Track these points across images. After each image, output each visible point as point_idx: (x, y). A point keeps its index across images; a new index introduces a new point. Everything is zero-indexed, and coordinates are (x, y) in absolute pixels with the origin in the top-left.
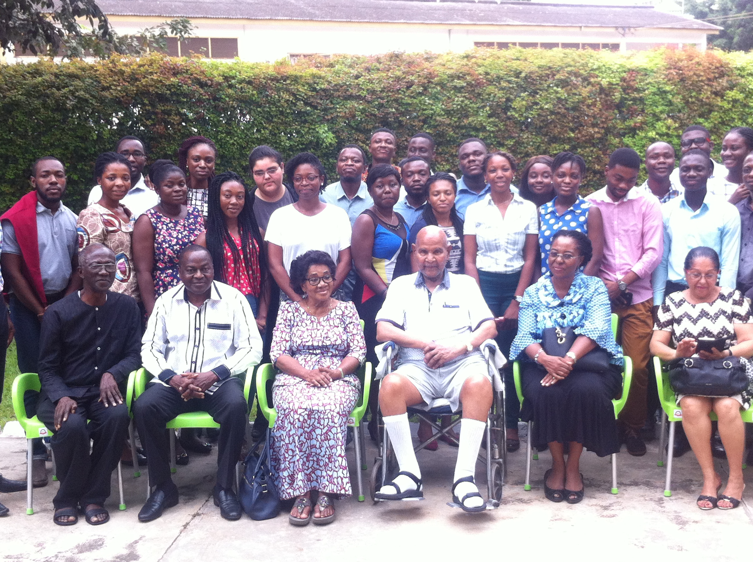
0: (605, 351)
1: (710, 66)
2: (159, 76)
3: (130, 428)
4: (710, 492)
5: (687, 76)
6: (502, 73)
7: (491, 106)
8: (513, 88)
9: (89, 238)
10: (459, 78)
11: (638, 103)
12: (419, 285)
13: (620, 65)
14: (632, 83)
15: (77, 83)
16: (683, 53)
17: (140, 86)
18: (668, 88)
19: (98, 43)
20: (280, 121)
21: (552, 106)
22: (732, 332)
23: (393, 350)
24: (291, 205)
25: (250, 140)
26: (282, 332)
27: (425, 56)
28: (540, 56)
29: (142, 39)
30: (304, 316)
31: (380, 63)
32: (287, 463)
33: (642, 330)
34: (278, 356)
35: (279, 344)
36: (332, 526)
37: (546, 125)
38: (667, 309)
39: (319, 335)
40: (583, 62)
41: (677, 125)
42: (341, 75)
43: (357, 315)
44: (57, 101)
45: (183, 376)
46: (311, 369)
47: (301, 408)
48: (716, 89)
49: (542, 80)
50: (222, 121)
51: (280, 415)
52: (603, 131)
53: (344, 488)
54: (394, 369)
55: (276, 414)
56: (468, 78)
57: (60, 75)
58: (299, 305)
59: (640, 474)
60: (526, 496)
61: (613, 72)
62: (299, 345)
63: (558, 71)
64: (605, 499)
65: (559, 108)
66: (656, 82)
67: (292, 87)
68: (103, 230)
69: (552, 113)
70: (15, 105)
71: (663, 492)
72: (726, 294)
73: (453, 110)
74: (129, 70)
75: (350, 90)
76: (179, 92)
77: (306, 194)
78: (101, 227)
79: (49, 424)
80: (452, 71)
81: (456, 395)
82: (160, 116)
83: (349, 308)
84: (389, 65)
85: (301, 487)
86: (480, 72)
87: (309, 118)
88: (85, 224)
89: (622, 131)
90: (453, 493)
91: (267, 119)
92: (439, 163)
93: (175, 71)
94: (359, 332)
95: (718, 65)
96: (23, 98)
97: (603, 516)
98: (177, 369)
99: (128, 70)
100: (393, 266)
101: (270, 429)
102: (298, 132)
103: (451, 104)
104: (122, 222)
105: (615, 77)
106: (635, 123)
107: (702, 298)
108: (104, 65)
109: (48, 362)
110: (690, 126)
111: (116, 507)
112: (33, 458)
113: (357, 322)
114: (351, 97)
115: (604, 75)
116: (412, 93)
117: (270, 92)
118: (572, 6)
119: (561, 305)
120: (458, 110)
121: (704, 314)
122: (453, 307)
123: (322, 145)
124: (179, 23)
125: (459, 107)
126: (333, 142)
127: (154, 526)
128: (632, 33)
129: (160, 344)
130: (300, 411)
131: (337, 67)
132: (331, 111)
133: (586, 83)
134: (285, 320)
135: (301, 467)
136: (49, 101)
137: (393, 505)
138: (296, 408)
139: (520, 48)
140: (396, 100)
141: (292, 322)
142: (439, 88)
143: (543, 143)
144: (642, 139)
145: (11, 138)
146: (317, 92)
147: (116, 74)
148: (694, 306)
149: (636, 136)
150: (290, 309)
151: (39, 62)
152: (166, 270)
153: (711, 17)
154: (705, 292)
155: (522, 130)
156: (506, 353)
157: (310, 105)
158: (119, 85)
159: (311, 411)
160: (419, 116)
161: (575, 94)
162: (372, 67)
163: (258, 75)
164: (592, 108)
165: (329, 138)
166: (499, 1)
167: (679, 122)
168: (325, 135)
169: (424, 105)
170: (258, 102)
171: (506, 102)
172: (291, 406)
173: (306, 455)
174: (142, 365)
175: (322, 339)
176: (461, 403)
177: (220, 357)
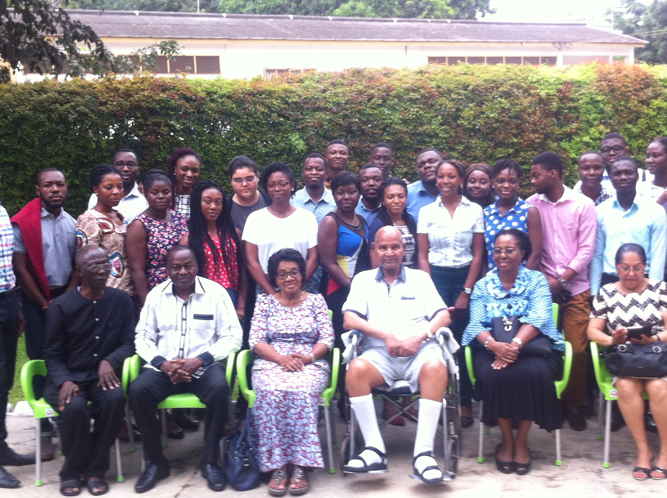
0: (547, 337)
1: (637, 78)
2: (150, 93)
3: (126, 408)
4: (644, 464)
5: (616, 87)
6: (452, 86)
7: (442, 115)
8: (462, 99)
9: (87, 240)
10: (414, 91)
11: (573, 111)
12: (379, 279)
13: (557, 78)
14: (567, 94)
15: (78, 99)
16: (612, 66)
17: (133, 101)
18: (599, 98)
19: (97, 63)
20: (257, 131)
21: (497, 115)
22: (660, 318)
23: (358, 337)
24: (265, 208)
25: (230, 148)
26: (259, 321)
27: (384, 72)
28: (485, 71)
29: (135, 58)
30: (279, 307)
31: (344, 79)
32: (265, 439)
33: (580, 318)
34: (256, 343)
35: (256, 333)
37: (492, 131)
38: (601, 299)
39: (292, 324)
40: (523, 75)
42: (310, 90)
43: (326, 306)
44: (60, 115)
45: (172, 362)
46: (286, 354)
47: (276, 390)
48: (642, 98)
49: (487, 92)
50: (205, 131)
51: (258, 396)
52: (542, 137)
53: (317, 462)
54: (359, 354)
55: (255, 396)
56: (422, 91)
57: (63, 92)
58: (273, 298)
59: (581, 447)
60: (479, 468)
61: (550, 84)
62: (275, 333)
63: (502, 84)
64: (552, 471)
65: (504, 117)
66: (588, 92)
67: (267, 101)
68: (99, 233)
69: (497, 121)
70: (24, 119)
71: (601, 464)
72: (653, 284)
73: (409, 119)
74: (123, 87)
75: (318, 102)
76: (167, 106)
77: (278, 198)
78: (97, 229)
79: (54, 406)
80: (408, 85)
81: (415, 377)
82: (151, 127)
83: (318, 300)
84: (352, 80)
85: (278, 461)
86: (432, 85)
87: (282, 128)
88: (83, 227)
89: (559, 136)
90: (414, 466)
91: (245, 128)
92: (398, 167)
93: (164, 87)
94: (327, 321)
95: (644, 77)
96: (30, 113)
97: (548, 486)
98: (167, 355)
99: (122, 87)
100: (355, 262)
101: (250, 408)
102: (273, 140)
103: (407, 114)
104: (115, 224)
105: (552, 89)
106: (571, 129)
107: (632, 289)
108: (101, 83)
109: (53, 350)
111: (114, 479)
112: (41, 434)
113: (326, 312)
114: (319, 109)
115: (543, 87)
116: (373, 104)
117: (247, 105)
118: (514, 24)
119: (508, 296)
120: (414, 119)
121: (634, 303)
122: (410, 299)
123: (294, 151)
124: (167, 44)
125: (414, 116)
126: (304, 149)
128: (568, 48)
129: (152, 333)
130: (276, 393)
131: (307, 83)
132: (301, 121)
133: (527, 94)
134: (262, 311)
135: (278, 443)
136: (53, 115)
137: (361, 477)
138: (273, 389)
139: (467, 64)
140: (359, 111)
141: (268, 312)
142: (396, 100)
143: (489, 148)
144: (577, 143)
145: (20, 149)
146: (289, 105)
147: (112, 91)
148: (625, 296)
149: (572, 141)
150: (266, 301)
151: (45, 81)
152: (160, 268)
153: (637, 32)
154: (634, 284)
155: (470, 136)
156: (459, 339)
157: (283, 116)
158: (114, 101)
159: (286, 393)
160: (380, 125)
161: (517, 104)
162: (337, 82)
163: (237, 91)
164: (532, 116)
165: (300, 145)
166: (449, 21)
167: (610, 127)
168: (297, 142)
169: (384, 115)
170: (237, 114)
171: (456, 111)
172: (268, 388)
173: (282, 432)
174: (136, 352)
175: (294, 327)
176: (419, 384)
177: (204, 345)
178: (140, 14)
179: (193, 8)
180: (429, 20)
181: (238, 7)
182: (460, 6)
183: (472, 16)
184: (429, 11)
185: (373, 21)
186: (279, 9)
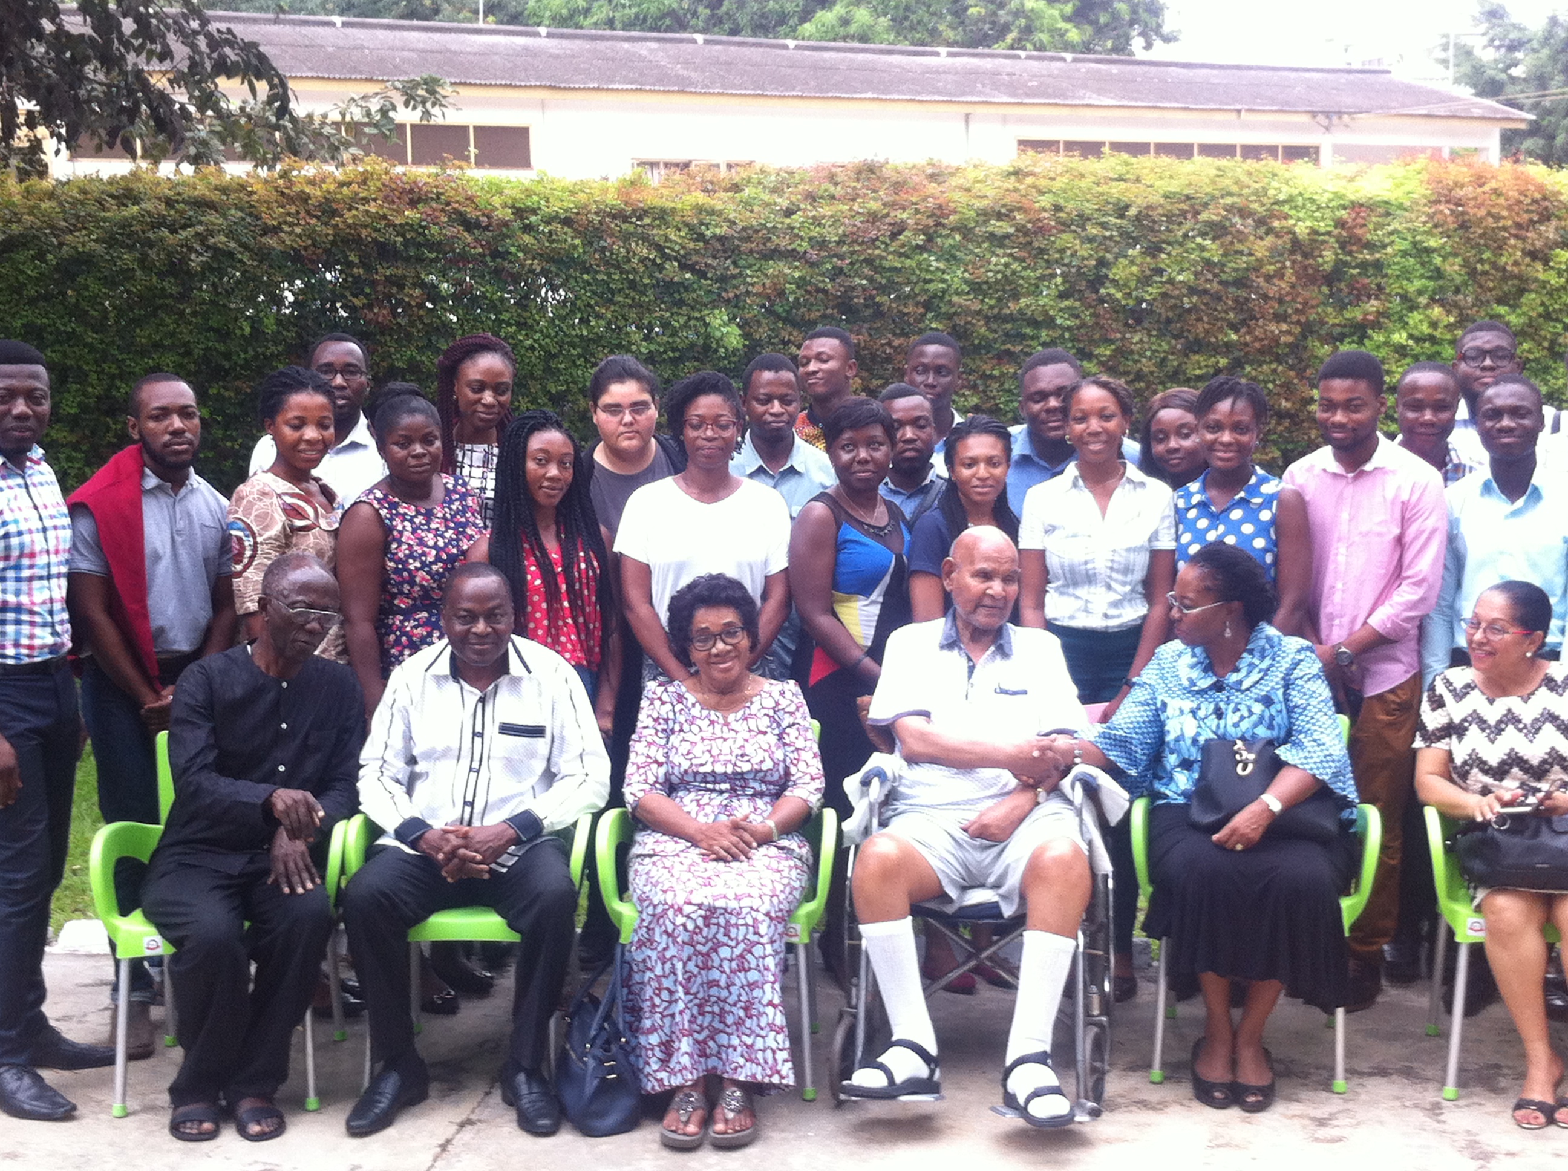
1: (1522, 198)
2: (382, 207)
4: (1540, 1091)
5: (1473, 219)
6: (1089, 207)
7: (1065, 276)
8: (1111, 238)
9: (256, 543)
10: (999, 216)
11: (1371, 271)
12: (948, 645)
13: (1335, 193)
14: (1359, 231)
15: (212, 217)
16: (1465, 170)
17: (341, 226)
18: (1433, 243)
20: (629, 301)
21: (1192, 277)
24: (669, 480)
25: (566, 339)
26: (649, 744)
27: (929, 171)
28: (1167, 174)
30: (696, 711)
31: (836, 184)
32: (658, 1016)
34: (641, 794)
35: (642, 771)
36: (751, 1151)
37: (1180, 315)
38: (1437, 703)
39: (726, 751)
40: (1257, 186)
41: (1452, 319)
42: (756, 209)
43: (805, 709)
44: (169, 255)
45: (446, 832)
46: (710, 821)
47: (690, 903)
48: (1533, 244)
49: (1172, 223)
50: (508, 299)
51: (644, 916)
52: (1297, 330)
53: (778, 1072)
55: (636, 915)
56: (1019, 217)
57: (177, 202)
58: (684, 689)
59: (1391, 1053)
60: (1153, 1095)
61: (1319, 208)
62: (686, 771)
63: (1206, 205)
64: (1325, 1105)
65: (1207, 281)
66: (1409, 229)
67: (655, 232)
68: (284, 526)
69: (1192, 291)
70: (84, 261)
71: (1440, 1089)
72: (1558, 678)
73: (987, 283)
74: (319, 193)
75: (774, 238)
76: (421, 239)
77: (708, 457)
78: (280, 519)
79: (166, 929)
80: (986, 202)
82: (381, 288)
83: (788, 695)
84: (854, 188)
85: (685, 1068)
86: (1043, 204)
87: (688, 297)
88: (247, 513)
89: (1337, 331)
90: (1005, 1086)
91: (603, 296)
93: (414, 196)
94: (808, 744)
95: (1537, 196)
96: (99, 248)
97: (1317, 1140)
98: (433, 817)
99: (316, 192)
100: (876, 610)
101: (624, 946)
102: (665, 325)
103: (983, 270)
104: (320, 510)
105: (1323, 219)
106: (1366, 314)
107: (1509, 687)
108: (266, 182)
110: (1479, 321)
111: (298, 1104)
112: (129, 996)
113: (806, 725)
114: (776, 254)
115: (1301, 215)
116: (903, 246)
117: (609, 240)
118: (1221, 67)
119: (1218, 688)
120: (997, 282)
121: (1511, 719)
122: (1016, 693)
123: (716, 351)
125: (999, 276)
126: (740, 346)
127: (376, 1143)
128: (1347, 126)
129: (399, 767)
130: (687, 909)
131: (748, 192)
132: (734, 282)
133: (1263, 229)
134: (656, 720)
135: (686, 1026)
136: (152, 254)
137: (878, 1109)
138: (680, 901)
139: (1127, 155)
140: (869, 262)
141: (671, 723)
142: (958, 237)
143: (1173, 354)
144: (1378, 347)
145: (74, 330)
146: (706, 242)
147: (291, 200)
148: (1491, 701)
149: (1366, 341)
150: (665, 697)
151: (133, 174)
152: (416, 613)
153: (1510, 92)
155: (1129, 326)
157: (692, 269)
158: (298, 224)
159: (712, 911)
160: (916, 295)
161: (1241, 253)
162: (820, 193)
163: (585, 207)
164: (1276, 281)
165: (733, 337)
166: (1069, 56)
167: (1455, 312)
168: (724, 330)
169: (927, 271)
170: (584, 262)
171: (1096, 267)
172: (669, 898)
173: (697, 1001)
174: (361, 808)
175: (733, 759)
176: (1023, 898)
177: (522, 794)
178: (344, 24)
179: (466, 13)
180: (1022, 54)
181: (573, 13)
182: (1094, 23)
183: (1121, 48)
184: (1020, 32)
185: (890, 52)
186: (668, 21)
